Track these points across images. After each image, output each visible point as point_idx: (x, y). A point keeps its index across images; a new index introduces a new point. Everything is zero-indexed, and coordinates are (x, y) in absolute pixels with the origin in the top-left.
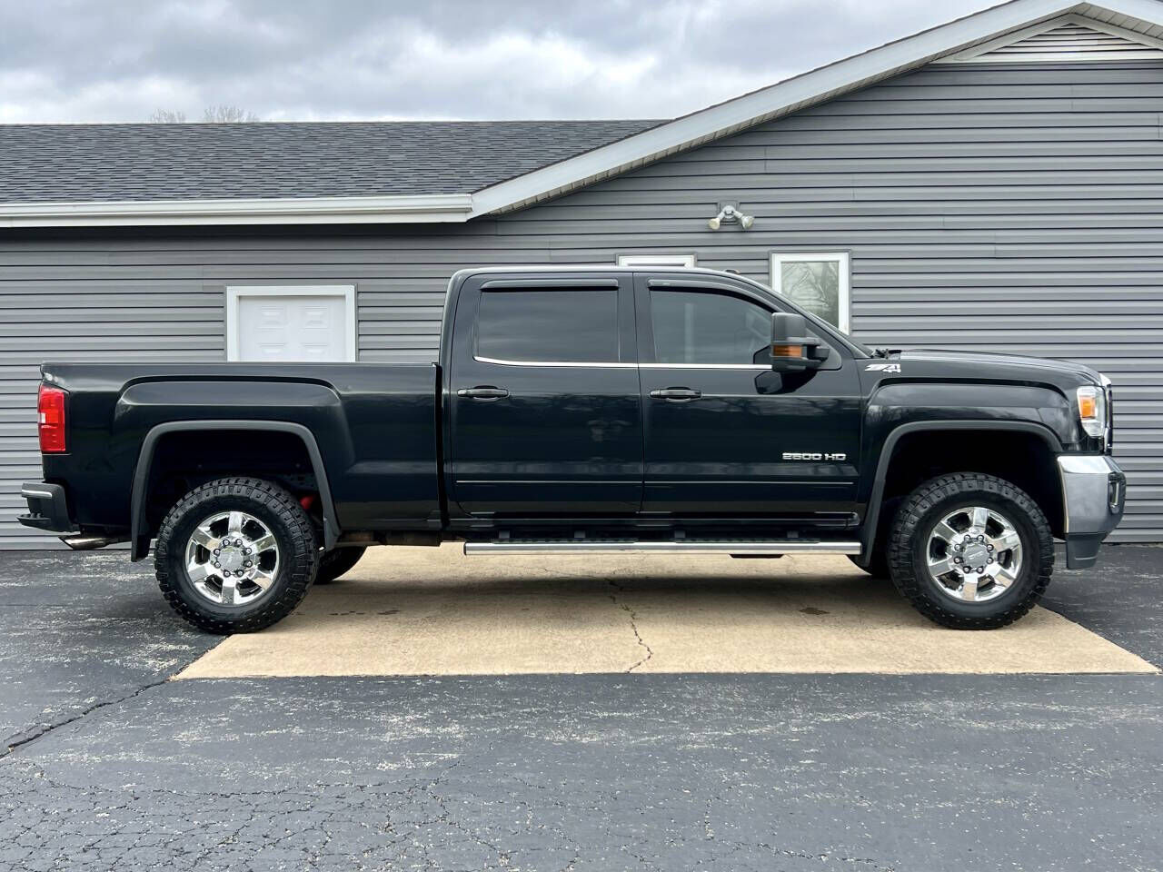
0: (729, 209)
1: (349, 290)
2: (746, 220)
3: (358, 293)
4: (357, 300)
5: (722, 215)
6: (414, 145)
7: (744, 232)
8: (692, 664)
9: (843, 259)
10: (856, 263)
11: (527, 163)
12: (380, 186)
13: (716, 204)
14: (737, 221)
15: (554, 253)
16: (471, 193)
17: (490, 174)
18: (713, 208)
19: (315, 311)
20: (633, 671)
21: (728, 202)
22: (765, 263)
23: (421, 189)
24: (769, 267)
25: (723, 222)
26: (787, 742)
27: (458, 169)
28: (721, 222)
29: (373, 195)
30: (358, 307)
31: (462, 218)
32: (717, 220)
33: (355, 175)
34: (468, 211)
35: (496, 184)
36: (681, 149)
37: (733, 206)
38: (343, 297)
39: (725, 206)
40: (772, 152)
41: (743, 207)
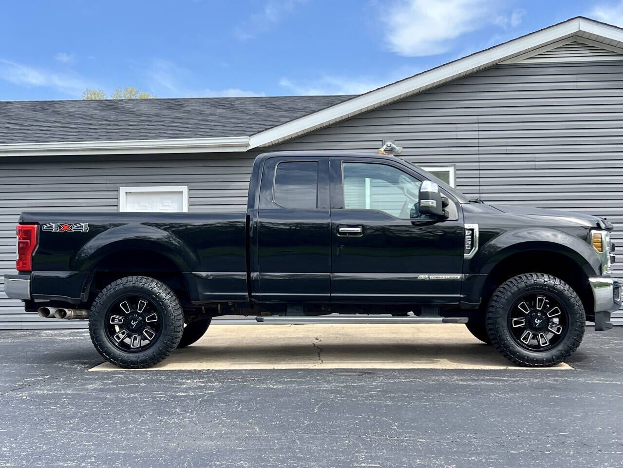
0: (389, 143)
1: (184, 189)
2: (398, 149)
3: (189, 190)
4: (189, 194)
5: (385, 147)
6: (224, 111)
9: (451, 170)
10: (458, 172)
11: (283, 120)
12: (203, 133)
13: (382, 141)
14: (393, 150)
16: (250, 136)
17: (263, 126)
18: (380, 143)
19: (166, 200)
21: (390, 139)
27: (245, 124)
28: (384, 150)
29: (198, 137)
30: (189, 198)
31: (245, 150)
32: (382, 150)
33: (190, 127)
34: (248, 145)
35: (263, 131)
36: (362, 112)
37: (391, 142)
38: (181, 192)
39: (387, 141)
40: (412, 113)
41: (396, 142)
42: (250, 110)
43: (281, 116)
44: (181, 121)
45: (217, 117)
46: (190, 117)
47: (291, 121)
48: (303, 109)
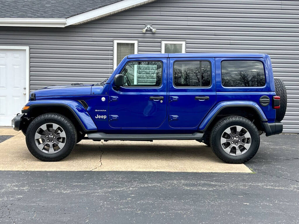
0: (149, 26)
1: (27, 48)
2: (154, 30)
3: (30, 49)
4: (30, 51)
5: (146, 28)
6: (55, 2)
7: (153, 34)
8: (112, 169)
9: (184, 43)
10: (187, 45)
11: (89, 9)
12: (39, 15)
13: (145, 24)
14: (151, 30)
15: (93, 38)
16: (66, 18)
17: (76, 12)
18: (144, 26)
19: (17, 55)
20: (93, 170)
21: (149, 24)
22: (160, 44)
23: (52, 17)
24: (161, 45)
25: (147, 30)
26: (127, 193)
27: (66, 10)
28: (146, 30)
29: (36, 18)
30: (30, 53)
31: (63, 26)
32: (145, 30)
33: (32, 11)
34: (65, 24)
35: (75, 15)
36: (134, 7)
37: (150, 25)
38: (25, 50)
39: (148, 25)
40: (163, 9)
41: (153, 26)
42: (70, 2)
43: (87, 6)
44: (28, 7)
45: (50, 5)
46: (34, 5)
47: (93, 10)
48: (101, 3)
